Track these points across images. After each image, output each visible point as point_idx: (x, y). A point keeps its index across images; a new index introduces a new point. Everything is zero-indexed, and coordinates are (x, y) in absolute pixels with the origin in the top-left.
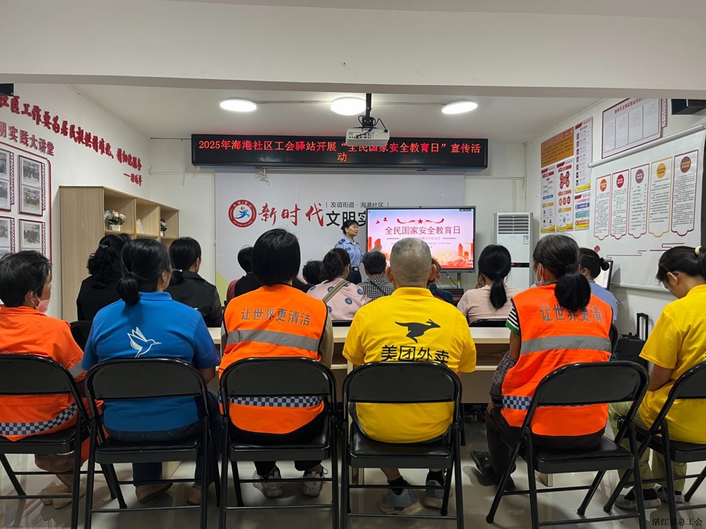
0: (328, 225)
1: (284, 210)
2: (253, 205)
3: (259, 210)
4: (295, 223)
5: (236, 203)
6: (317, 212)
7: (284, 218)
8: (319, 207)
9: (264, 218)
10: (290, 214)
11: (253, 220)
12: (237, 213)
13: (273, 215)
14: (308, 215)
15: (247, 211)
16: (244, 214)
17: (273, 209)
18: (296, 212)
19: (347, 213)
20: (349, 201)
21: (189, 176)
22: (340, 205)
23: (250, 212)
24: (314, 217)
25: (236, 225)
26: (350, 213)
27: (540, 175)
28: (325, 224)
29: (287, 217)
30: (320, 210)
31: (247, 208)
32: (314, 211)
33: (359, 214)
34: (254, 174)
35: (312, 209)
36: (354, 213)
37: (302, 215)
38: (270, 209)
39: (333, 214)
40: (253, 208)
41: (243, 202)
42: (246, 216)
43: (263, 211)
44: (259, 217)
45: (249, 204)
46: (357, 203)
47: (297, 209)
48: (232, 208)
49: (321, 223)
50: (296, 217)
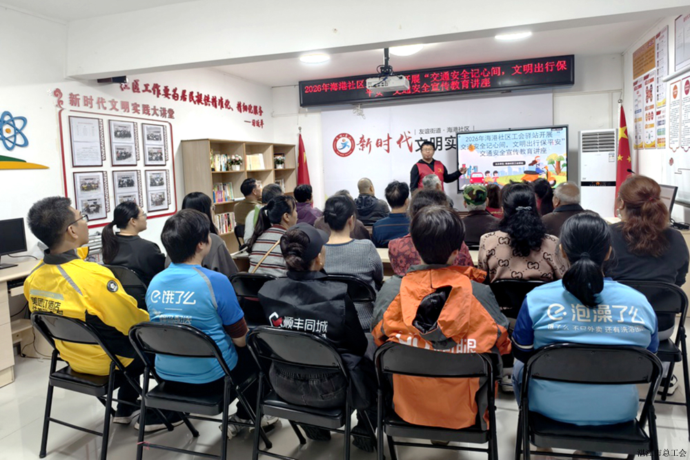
0: (417, 151)
1: (378, 140)
2: (352, 138)
3: (357, 141)
4: (388, 151)
5: (338, 137)
6: (407, 140)
7: (378, 146)
8: (408, 135)
9: (361, 148)
10: (383, 143)
11: (352, 150)
12: (339, 145)
13: (369, 145)
14: (399, 142)
15: (347, 142)
16: (345, 145)
17: (369, 139)
18: (388, 140)
19: (434, 138)
20: (436, 127)
21: (302, 116)
22: (427, 131)
23: (349, 144)
24: (404, 145)
25: (339, 155)
26: (437, 138)
27: (632, 87)
28: (414, 149)
29: (381, 145)
30: (410, 138)
31: (347, 140)
32: (404, 139)
33: (446, 139)
34: (352, 110)
35: (402, 137)
36: (441, 138)
37: (393, 143)
38: (366, 139)
39: (421, 140)
40: (352, 140)
41: (344, 135)
42: (347, 147)
43: (361, 142)
44: (357, 147)
45: (349, 136)
46: (444, 128)
47: (389, 138)
48: (336, 141)
49: (411, 149)
50: (388, 145)
